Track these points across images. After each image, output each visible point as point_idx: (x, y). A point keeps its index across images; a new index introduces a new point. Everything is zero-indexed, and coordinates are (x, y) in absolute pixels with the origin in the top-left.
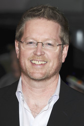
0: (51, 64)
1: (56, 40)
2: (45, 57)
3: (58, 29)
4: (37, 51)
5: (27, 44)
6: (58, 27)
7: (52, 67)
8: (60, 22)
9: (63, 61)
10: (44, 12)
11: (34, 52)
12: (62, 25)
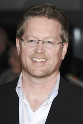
0: (51, 62)
1: (56, 39)
2: (45, 55)
3: (58, 28)
4: (37, 49)
5: (28, 42)
6: (59, 25)
7: (52, 65)
8: (60, 20)
9: (63, 58)
10: (45, 11)
11: (34, 50)
12: (62, 23)
